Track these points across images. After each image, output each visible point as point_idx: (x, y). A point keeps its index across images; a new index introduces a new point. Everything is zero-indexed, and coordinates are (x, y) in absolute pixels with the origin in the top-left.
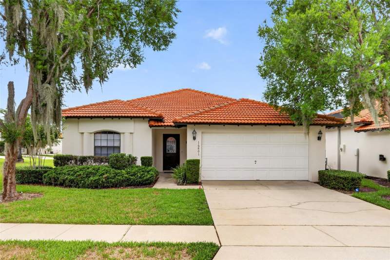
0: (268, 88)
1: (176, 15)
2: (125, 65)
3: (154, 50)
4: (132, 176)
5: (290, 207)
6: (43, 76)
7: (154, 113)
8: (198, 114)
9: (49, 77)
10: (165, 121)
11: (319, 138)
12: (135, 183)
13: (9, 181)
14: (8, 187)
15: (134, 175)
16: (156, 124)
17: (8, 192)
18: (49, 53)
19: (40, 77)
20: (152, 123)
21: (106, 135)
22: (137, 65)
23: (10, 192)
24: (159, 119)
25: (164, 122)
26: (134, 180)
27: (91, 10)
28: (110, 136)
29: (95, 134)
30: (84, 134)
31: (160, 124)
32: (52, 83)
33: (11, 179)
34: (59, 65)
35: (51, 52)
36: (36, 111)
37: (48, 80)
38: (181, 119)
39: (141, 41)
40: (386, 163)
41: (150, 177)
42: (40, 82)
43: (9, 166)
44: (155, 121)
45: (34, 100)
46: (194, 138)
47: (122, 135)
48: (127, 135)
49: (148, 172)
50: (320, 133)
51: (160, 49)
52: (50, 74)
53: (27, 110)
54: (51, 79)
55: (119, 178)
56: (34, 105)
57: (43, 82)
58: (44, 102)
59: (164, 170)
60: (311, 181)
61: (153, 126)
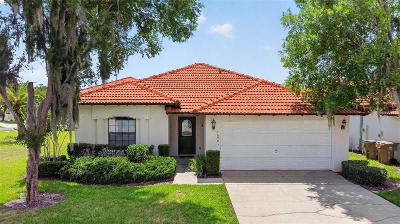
0: (290, 74)
1: (199, 11)
2: (143, 55)
3: (174, 41)
4: (152, 170)
5: (317, 212)
6: (62, 76)
7: (171, 100)
8: (217, 102)
9: (68, 76)
10: (182, 107)
11: (343, 127)
12: (156, 177)
13: (32, 185)
14: (32, 192)
15: (154, 168)
16: (173, 111)
17: (32, 196)
18: (68, 51)
19: (59, 77)
20: (170, 109)
21: (120, 121)
22: (155, 55)
23: (34, 196)
24: (177, 106)
25: (181, 109)
26: (154, 175)
27: (110, 6)
28: (125, 122)
29: (108, 119)
30: (98, 121)
31: (177, 111)
32: (71, 82)
33: (34, 183)
34: (79, 64)
35: (69, 50)
36: (56, 112)
37: (67, 79)
38: (200, 110)
39: (161, 32)
41: (170, 171)
42: (59, 82)
43: (32, 171)
44: (172, 108)
45: (54, 102)
46: (214, 128)
47: (137, 122)
48: (143, 122)
49: (167, 164)
50: (344, 122)
51: (180, 41)
52: (69, 73)
53: (47, 112)
54: (70, 78)
55: (139, 173)
56: (55, 106)
57: (62, 82)
58: (65, 102)
59: (179, 153)
60: (334, 171)
61: (170, 113)
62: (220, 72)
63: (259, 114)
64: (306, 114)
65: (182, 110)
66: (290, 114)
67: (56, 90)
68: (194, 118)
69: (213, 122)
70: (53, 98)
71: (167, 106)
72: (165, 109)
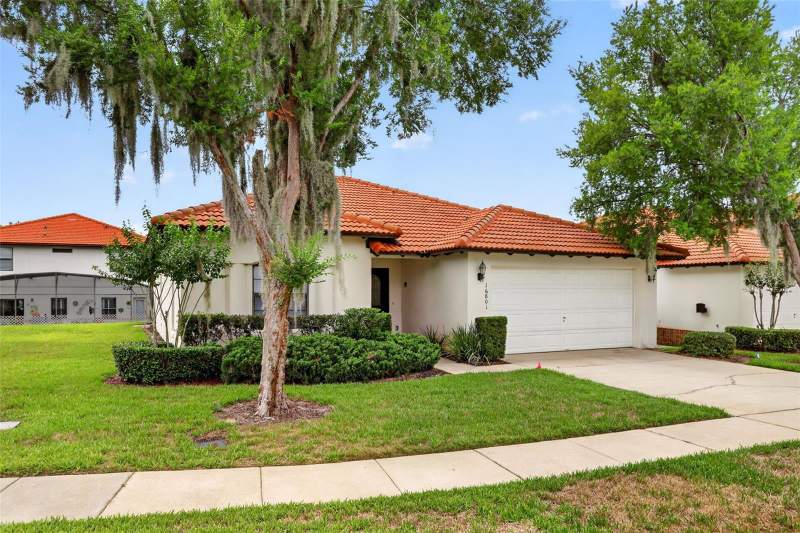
7: (382, 227)
10: (402, 243)
25: (399, 246)
29: (253, 266)
31: (392, 249)
40: (708, 315)
60: (639, 346)
63: (552, 253)
64: (616, 255)
65: (404, 248)
67: (306, 172)
68: (386, 270)
69: (482, 266)
70: (301, 188)
71: (371, 240)
72: (368, 246)
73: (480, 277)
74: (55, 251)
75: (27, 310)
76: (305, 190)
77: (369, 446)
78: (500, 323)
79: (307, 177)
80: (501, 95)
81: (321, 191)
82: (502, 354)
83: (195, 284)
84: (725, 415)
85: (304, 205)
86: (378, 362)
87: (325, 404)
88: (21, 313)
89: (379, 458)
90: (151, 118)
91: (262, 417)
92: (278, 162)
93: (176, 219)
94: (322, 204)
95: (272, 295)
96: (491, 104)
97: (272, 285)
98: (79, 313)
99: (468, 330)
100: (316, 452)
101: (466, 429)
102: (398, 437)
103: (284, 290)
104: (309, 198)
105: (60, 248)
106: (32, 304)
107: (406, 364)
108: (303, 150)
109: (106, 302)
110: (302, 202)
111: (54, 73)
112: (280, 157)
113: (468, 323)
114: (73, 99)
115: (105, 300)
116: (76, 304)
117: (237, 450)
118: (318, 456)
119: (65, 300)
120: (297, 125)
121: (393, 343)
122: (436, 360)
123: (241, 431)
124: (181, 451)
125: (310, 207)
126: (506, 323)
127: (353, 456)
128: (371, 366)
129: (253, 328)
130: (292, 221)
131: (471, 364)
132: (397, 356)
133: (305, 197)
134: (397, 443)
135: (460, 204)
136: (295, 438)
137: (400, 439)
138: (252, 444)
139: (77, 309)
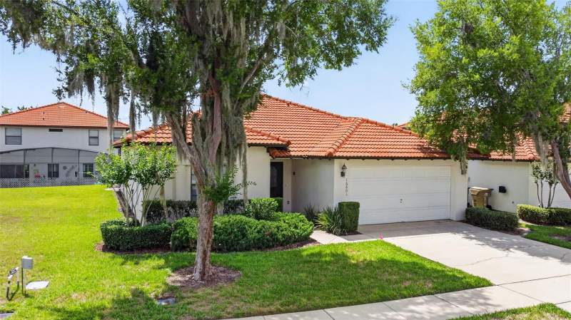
62: (288, 105)
63: (393, 158)
64: (438, 158)
65: (292, 154)
66: (424, 158)
67: (225, 124)
68: (281, 164)
69: (344, 167)
70: (222, 136)
71: (270, 148)
72: (268, 151)
73: (343, 174)
74: (50, 130)
75: (31, 173)
76: (225, 137)
77: (260, 306)
78: (355, 206)
79: (226, 129)
80: (354, 60)
81: (235, 137)
82: (356, 227)
83: (154, 186)
84: (490, 285)
85: (224, 146)
86: (271, 237)
87: (236, 269)
88: (27, 176)
89: (266, 315)
90: (130, 99)
91: (196, 281)
92: (208, 118)
93: (141, 137)
94: (236, 145)
95: (203, 205)
96: (348, 66)
97: (204, 200)
98: (67, 175)
99: (334, 210)
100: (228, 311)
101: (320, 294)
102: (279, 299)
103: (211, 202)
104: (227, 141)
105: (54, 129)
106: (35, 168)
107: (290, 238)
108: (223, 110)
109: (86, 166)
110: (222, 145)
111: (74, 83)
112: (209, 114)
113: (334, 205)
114: (83, 93)
115: (86, 165)
116: (65, 168)
117: (182, 308)
118: (229, 313)
119: (57, 165)
120: (220, 95)
121: (282, 222)
122: (311, 232)
123: (184, 292)
124: (148, 308)
125: (228, 147)
126: (359, 207)
127: (250, 313)
128: (267, 240)
129: (191, 208)
130: (217, 156)
131: (335, 234)
132: (284, 232)
133: (225, 141)
134: (277, 305)
135: (334, 113)
136: (217, 299)
137: (280, 301)
138: (191, 303)
139: (66, 171)
